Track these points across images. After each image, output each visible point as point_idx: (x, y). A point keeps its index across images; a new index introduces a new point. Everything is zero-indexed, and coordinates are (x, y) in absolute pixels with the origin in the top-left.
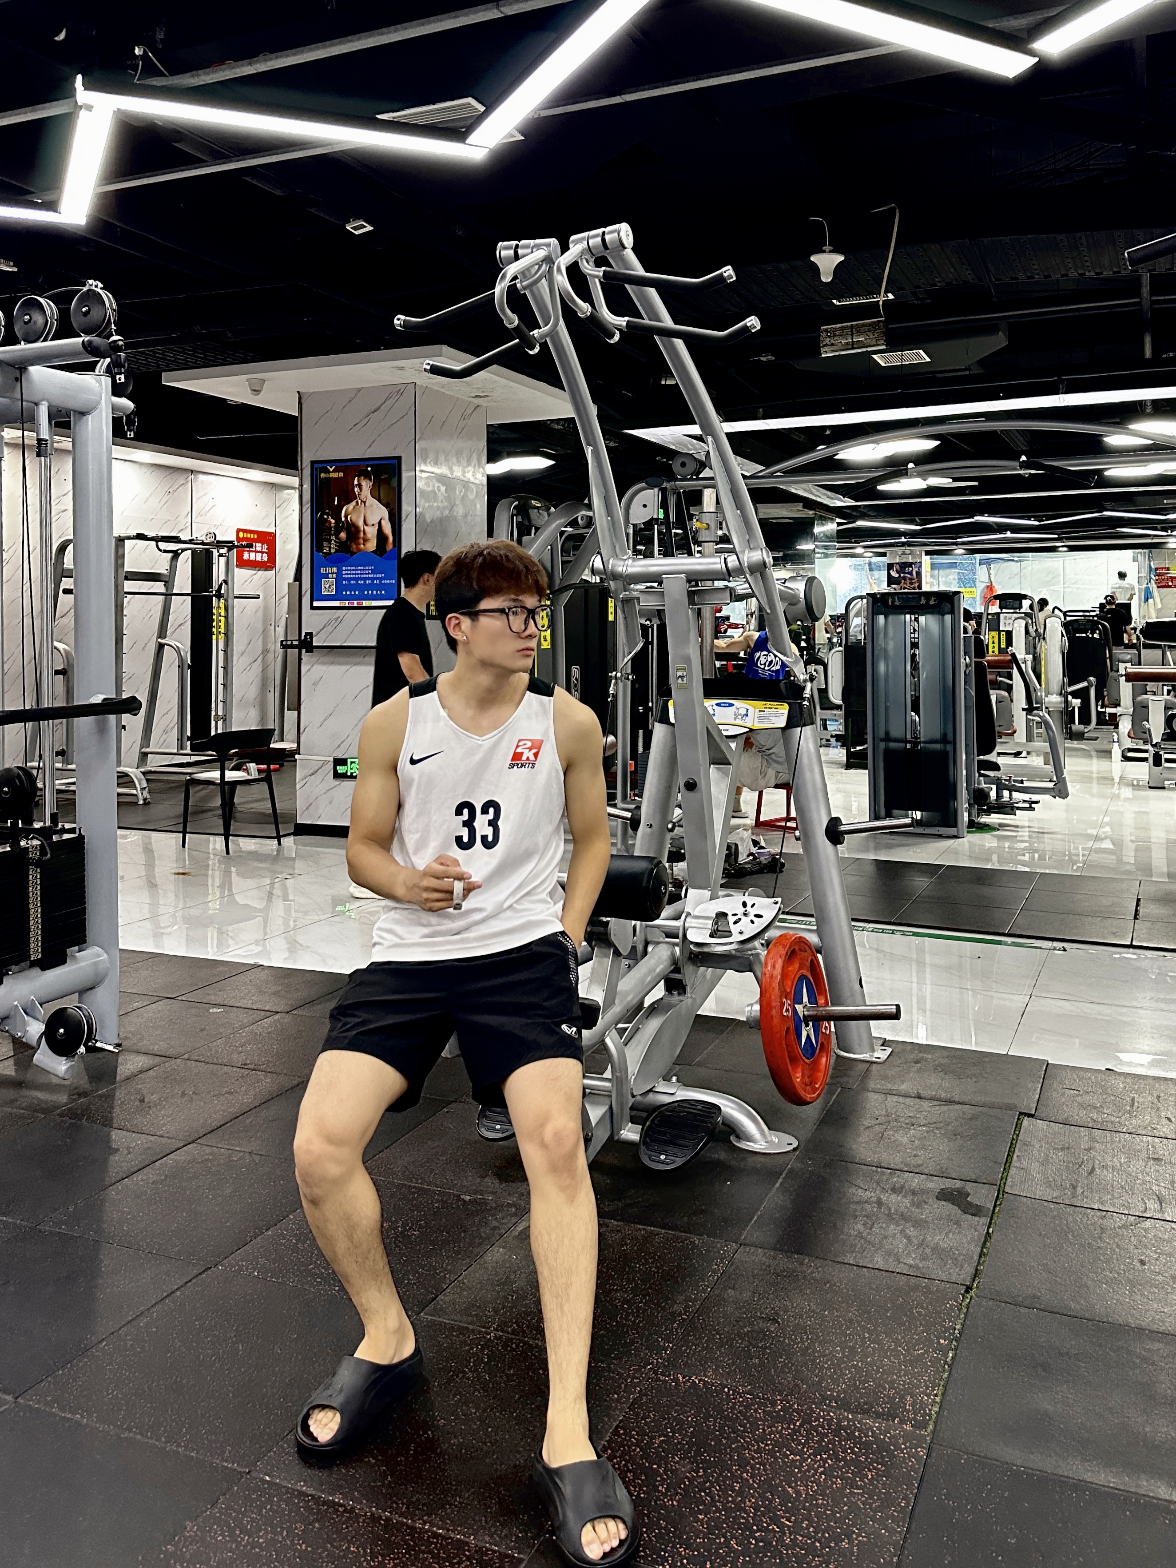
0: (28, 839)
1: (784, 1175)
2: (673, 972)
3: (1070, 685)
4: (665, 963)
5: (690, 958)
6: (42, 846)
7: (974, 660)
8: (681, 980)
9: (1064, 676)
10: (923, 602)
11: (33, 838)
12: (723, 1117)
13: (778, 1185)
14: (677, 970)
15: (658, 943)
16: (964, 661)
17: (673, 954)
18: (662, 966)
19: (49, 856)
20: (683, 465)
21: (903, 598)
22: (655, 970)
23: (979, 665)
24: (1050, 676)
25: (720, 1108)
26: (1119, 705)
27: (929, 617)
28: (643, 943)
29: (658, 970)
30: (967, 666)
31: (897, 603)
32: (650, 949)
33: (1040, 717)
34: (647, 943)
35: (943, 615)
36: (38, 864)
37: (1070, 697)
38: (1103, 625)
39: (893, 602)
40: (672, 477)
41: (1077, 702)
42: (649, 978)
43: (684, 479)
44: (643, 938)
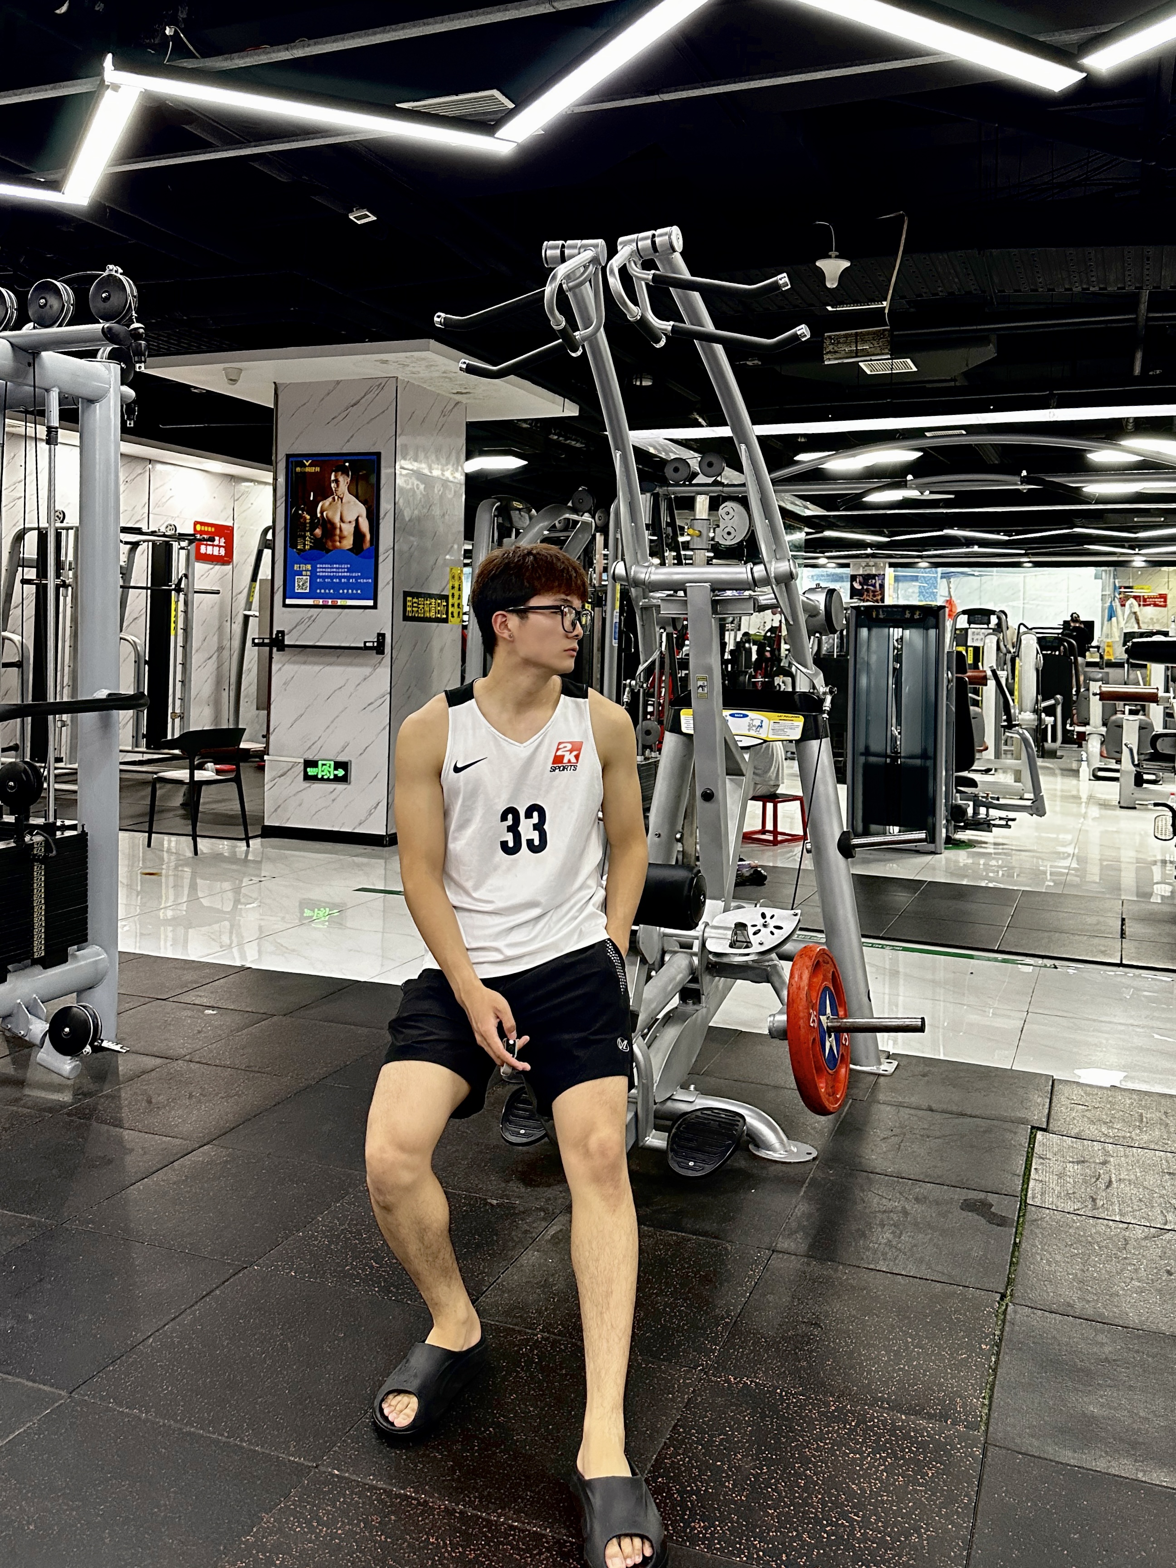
0: (32, 835)
1: (806, 1184)
2: (690, 981)
3: (1044, 700)
4: (684, 972)
5: (707, 968)
6: (46, 841)
7: (955, 675)
8: (699, 990)
9: (1038, 693)
10: (908, 615)
11: (37, 834)
12: (748, 1128)
13: (802, 1193)
14: (695, 980)
15: (675, 952)
16: (947, 675)
17: (691, 964)
18: (681, 975)
19: (54, 852)
20: (676, 470)
21: (887, 611)
22: (675, 979)
23: (960, 681)
24: (1024, 693)
25: (742, 1117)
26: (1088, 724)
27: (913, 630)
28: (660, 952)
29: (678, 978)
30: (949, 681)
31: (881, 616)
32: (667, 958)
33: (1018, 733)
34: (664, 953)
35: (927, 629)
36: (44, 860)
37: (1043, 715)
38: (1070, 643)
39: (877, 614)
40: (664, 482)
41: (1049, 720)
42: (670, 987)
43: (677, 484)
44: (661, 948)
